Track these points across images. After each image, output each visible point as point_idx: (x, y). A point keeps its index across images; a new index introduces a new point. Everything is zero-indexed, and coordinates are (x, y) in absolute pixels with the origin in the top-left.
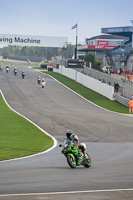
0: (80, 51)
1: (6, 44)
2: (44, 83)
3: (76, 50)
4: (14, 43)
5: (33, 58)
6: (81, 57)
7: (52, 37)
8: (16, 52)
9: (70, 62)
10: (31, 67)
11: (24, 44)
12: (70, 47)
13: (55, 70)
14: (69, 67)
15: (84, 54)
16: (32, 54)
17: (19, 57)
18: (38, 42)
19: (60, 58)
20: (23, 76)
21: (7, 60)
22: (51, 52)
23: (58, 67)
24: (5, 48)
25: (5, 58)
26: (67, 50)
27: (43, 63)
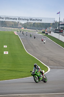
0: (61, 25)
1: (26, 22)
2: (45, 41)
3: (59, 24)
4: (29, 21)
5: (39, 28)
6: (61, 28)
7: (48, 18)
8: (30, 25)
9: (56, 30)
10: (37, 33)
11: (34, 22)
12: (56, 23)
13: (49, 34)
14: (56, 32)
15: (63, 26)
16: (38, 26)
17: (32, 28)
18: (41, 20)
19: (51, 28)
20: (35, 38)
21: (26, 29)
22: (47, 25)
23: (50, 33)
24: (25, 23)
25: (25, 28)
26: (55, 25)
27: (43, 30)
